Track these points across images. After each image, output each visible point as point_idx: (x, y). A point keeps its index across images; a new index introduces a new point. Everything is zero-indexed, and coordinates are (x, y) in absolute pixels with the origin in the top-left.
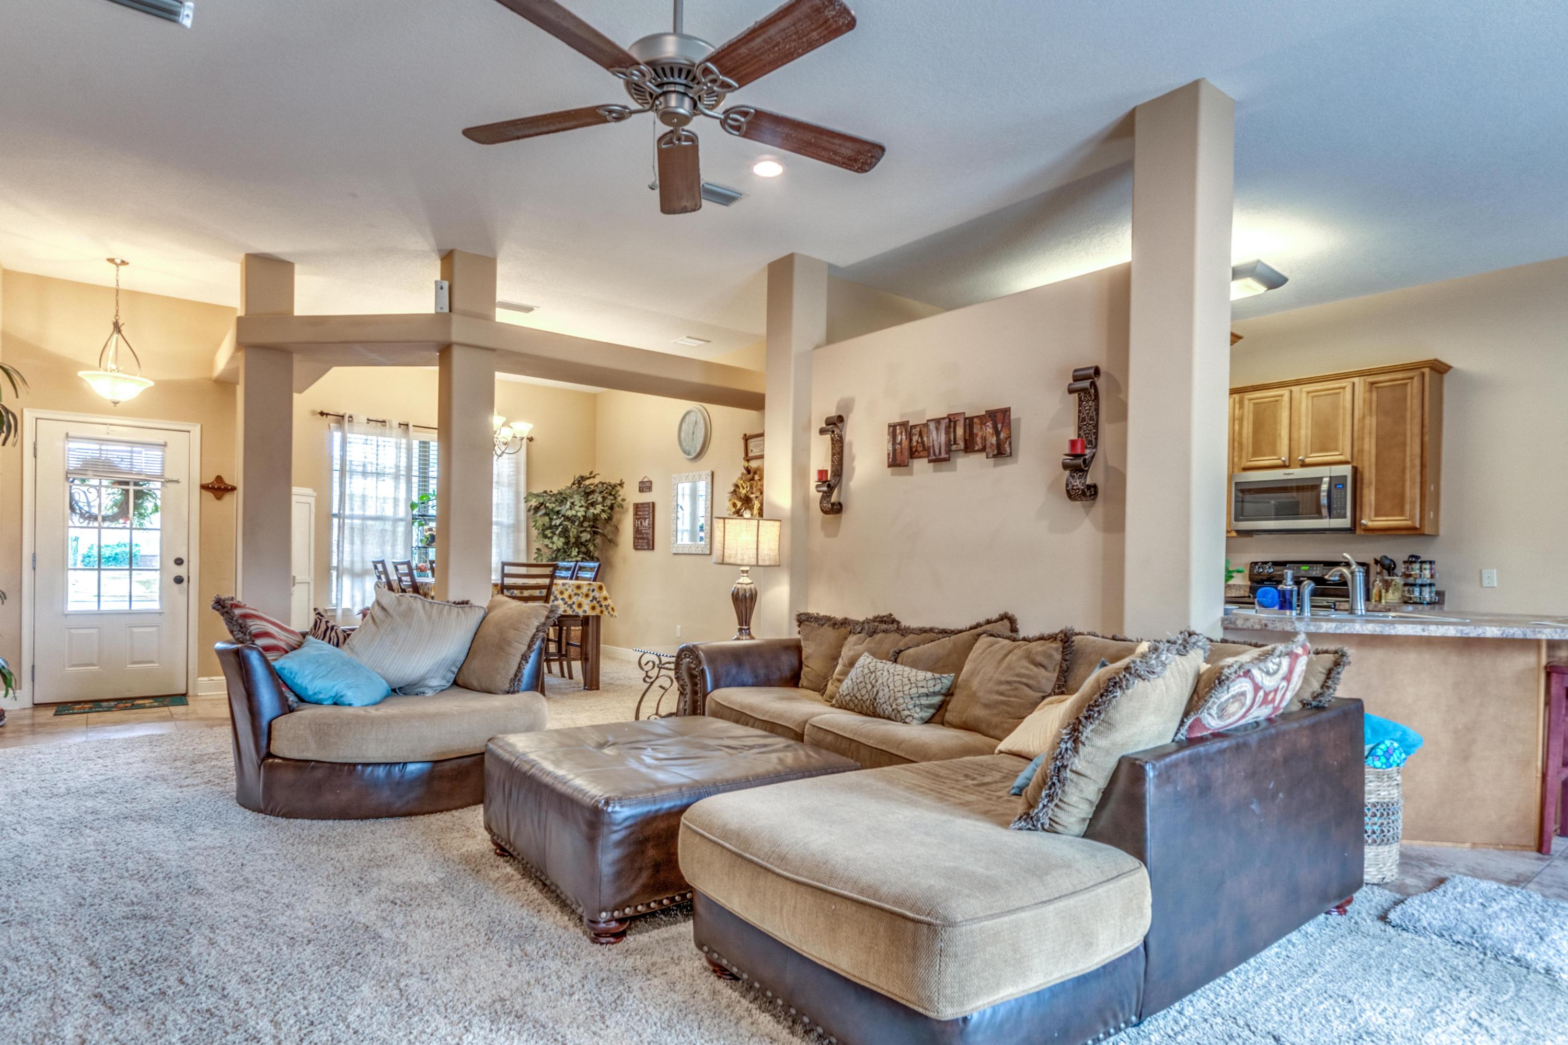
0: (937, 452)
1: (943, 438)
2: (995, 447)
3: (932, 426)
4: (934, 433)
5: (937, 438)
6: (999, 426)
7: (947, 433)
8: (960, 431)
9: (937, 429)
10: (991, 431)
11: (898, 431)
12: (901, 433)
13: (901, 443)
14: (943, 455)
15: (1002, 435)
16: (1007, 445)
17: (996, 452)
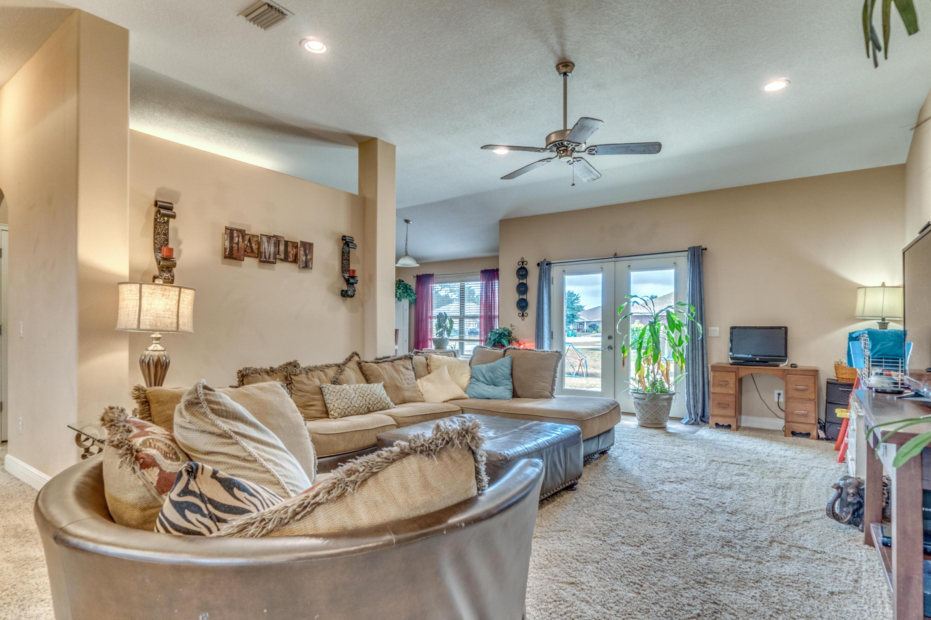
0: (267, 257)
1: (272, 249)
2: (304, 263)
3: (265, 239)
4: (266, 244)
5: (268, 248)
6: (307, 251)
7: (275, 246)
8: (282, 248)
9: (268, 242)
10: (303, 253)
11: (235, 235)
12: (239, 237)
13: (238, 243)
14: (272, 260)
15: (308, 257)
16: (310, 263)
17: (304, 265)
